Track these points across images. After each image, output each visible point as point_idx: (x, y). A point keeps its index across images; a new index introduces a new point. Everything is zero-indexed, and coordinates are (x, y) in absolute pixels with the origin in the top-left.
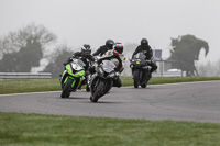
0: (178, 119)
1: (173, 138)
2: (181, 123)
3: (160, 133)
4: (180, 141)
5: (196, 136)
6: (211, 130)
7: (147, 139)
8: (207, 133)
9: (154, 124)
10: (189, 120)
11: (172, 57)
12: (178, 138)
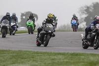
0: (25, 50)
1: (22, 58)
2: (26, 51)
3: (16, 56)
4: (26, 60)
5: (33, 57)
6: (39, 55)
7: (11, 59)
8: (38, 56)
9: (14, 52)
10: (30, 50)
11: (21, 22)
12: (25, 58)
